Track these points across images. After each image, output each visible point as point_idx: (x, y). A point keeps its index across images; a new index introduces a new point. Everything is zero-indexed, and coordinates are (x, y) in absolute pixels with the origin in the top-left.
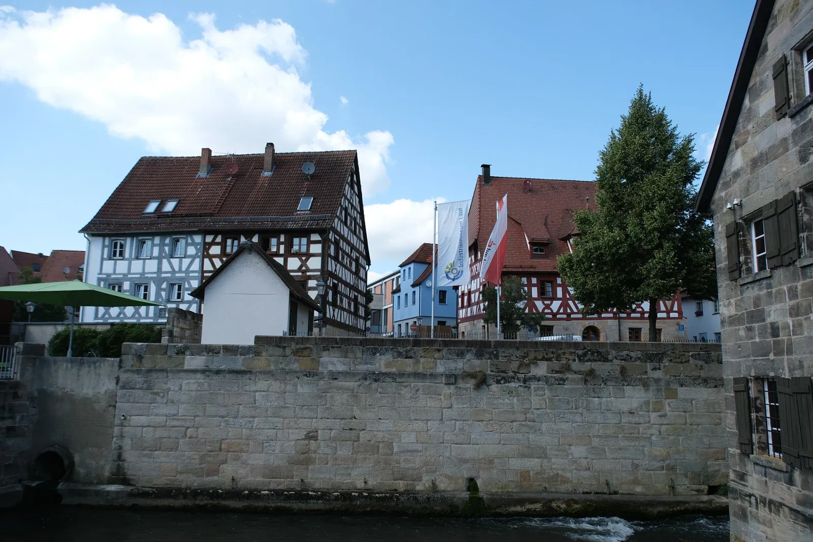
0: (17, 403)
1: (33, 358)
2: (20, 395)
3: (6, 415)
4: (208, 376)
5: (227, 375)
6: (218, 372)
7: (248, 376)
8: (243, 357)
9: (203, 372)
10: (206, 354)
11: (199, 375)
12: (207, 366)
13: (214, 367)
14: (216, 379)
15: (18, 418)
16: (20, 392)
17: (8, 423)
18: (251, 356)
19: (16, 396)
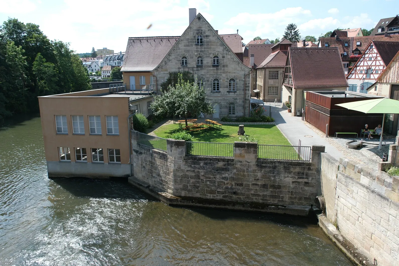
0: (310, 172)
1: (318, 153)
3: (305, 177)
4: (368, 192)
5: (377, 196)
6: (373, 192)
7: (386, 202)
8: (386, 188)
9: (367, 188)
10: (369, 178)
11: (365, 189)
12: (369, 186)
13: (372, 187)
14: (372, 195)
15: (310, 179)
16: (312, 168)
17: (306, 180)
18: (390, 189)
19: (309, 169)
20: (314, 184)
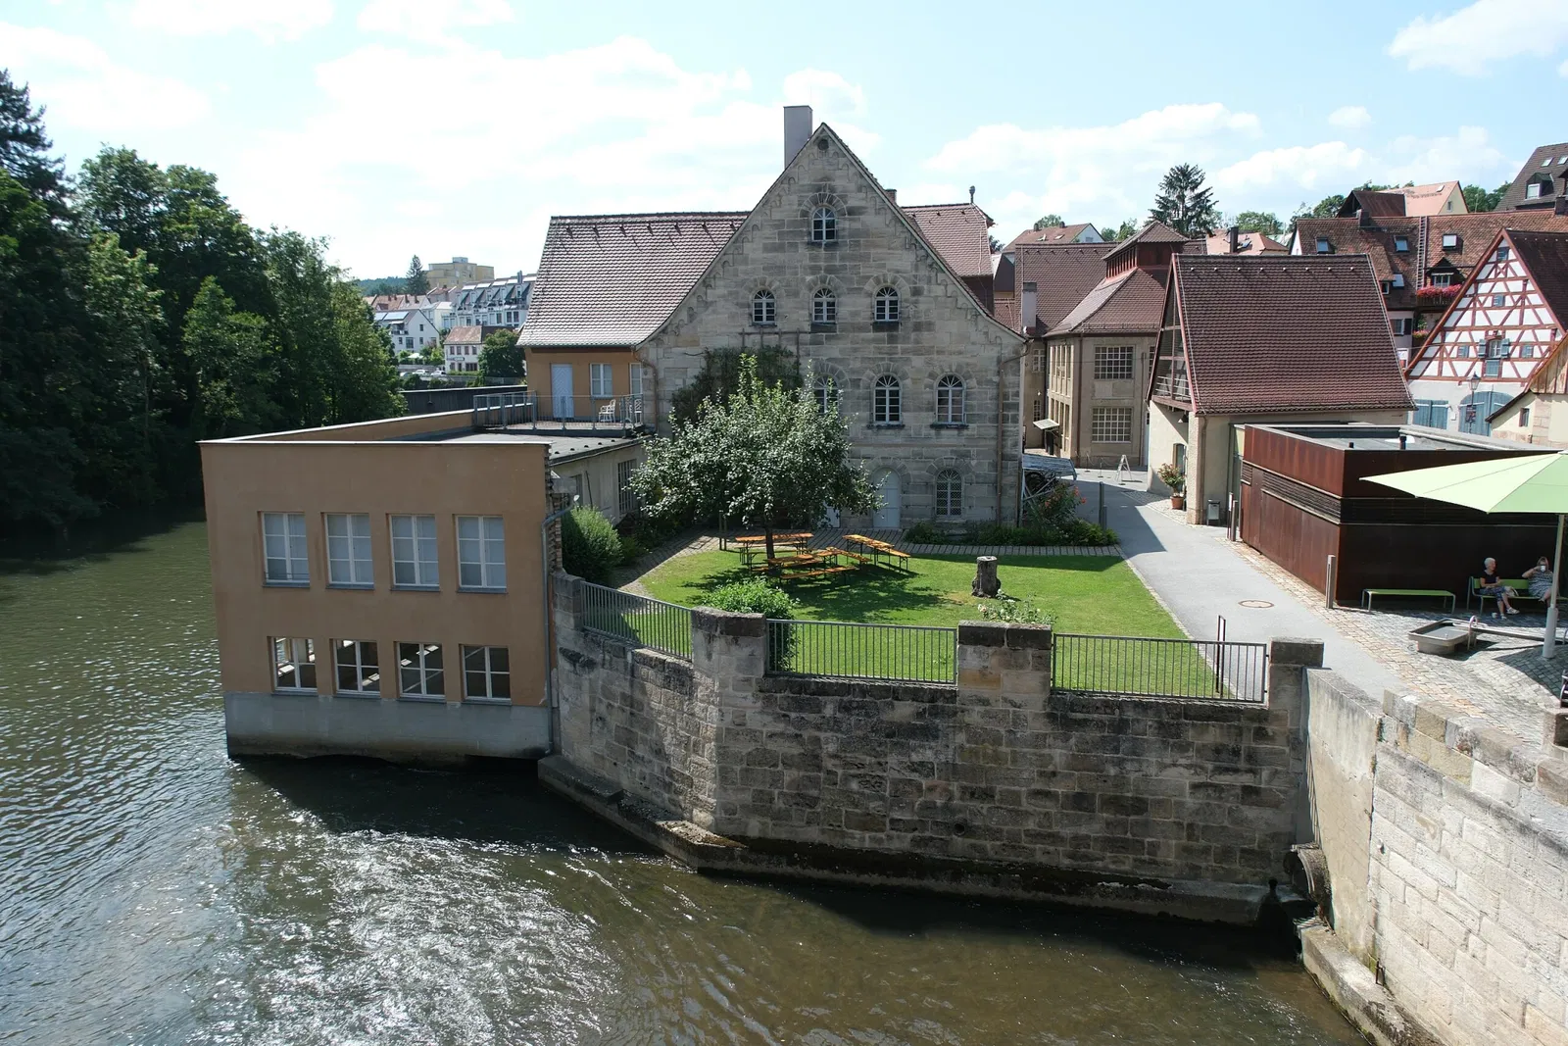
0: (1264, 746)
1: (1296, 669)
2: (1271, 734)
3: (1242, 764)
4: (1506, 830)
5: (1541, 847)
6: (1524, 829)
9: (1500, 814)
10: (1508, 772)
11: (1490, 820)
12: (1509, 804)
13: (1522, 811)
14: (1521, 845)
15: (1265, 774)
16: (1270, 729)
17: (1247, 779)
19: (1261, 734)
20: (1282, 796)
